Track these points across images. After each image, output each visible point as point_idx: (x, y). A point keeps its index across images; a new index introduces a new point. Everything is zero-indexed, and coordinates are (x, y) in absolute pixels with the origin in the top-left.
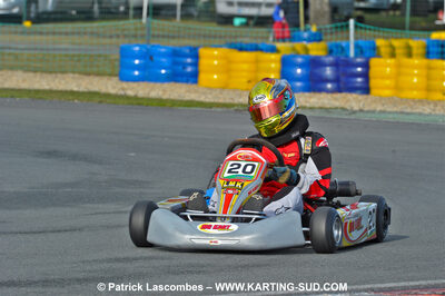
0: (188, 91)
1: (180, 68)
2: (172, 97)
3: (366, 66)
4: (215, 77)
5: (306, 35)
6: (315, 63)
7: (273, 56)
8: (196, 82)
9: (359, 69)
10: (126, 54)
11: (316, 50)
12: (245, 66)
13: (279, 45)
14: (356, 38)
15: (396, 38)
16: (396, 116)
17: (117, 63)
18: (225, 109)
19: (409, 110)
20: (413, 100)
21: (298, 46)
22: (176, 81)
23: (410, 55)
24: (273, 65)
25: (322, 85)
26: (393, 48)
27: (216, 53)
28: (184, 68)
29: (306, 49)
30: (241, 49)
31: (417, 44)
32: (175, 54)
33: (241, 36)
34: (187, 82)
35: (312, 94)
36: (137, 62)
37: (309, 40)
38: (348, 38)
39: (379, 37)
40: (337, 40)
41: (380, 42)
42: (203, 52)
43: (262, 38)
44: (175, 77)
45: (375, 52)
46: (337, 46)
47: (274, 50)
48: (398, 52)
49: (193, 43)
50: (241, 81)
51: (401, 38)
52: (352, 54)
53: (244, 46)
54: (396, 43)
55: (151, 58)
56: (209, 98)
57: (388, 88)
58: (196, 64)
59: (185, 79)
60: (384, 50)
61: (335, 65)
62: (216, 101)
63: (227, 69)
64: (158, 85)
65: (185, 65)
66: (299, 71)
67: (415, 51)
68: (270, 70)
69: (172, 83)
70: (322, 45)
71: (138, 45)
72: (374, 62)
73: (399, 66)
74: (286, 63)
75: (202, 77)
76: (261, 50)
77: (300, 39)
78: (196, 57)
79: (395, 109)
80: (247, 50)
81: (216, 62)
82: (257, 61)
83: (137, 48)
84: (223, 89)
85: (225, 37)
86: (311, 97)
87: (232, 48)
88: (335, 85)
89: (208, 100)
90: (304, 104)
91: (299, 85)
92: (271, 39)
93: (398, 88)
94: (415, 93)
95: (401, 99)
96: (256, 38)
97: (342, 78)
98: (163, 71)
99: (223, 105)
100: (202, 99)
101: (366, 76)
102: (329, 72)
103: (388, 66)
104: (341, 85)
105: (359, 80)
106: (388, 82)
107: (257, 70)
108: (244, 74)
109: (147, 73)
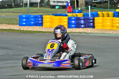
0: (40, 29)
1: (37, 21)
2: (34, 30)
3: (94, 20)
4: (48, 24)
5: (77, 11)
6: (78, 19)
7: (66, 17)
8: (42, 26)
9: (91, 21)
10: (21, 18)
11: (80, 15)
12: (57, 21)
13: (68, 14)
15: (105, 11)
16: (101, 34)
17: (18, 21)
19: (106, 32)
20: (108, 30)
21: (74, 14)
22: (36, 26)
23: (108, 16)
24: (65, 20)
25: (80, 26)
26: (104, 14)
27: (48, 17)
28: (39, 22)
29: (77, 15)
30: (56, 16)
31: (111, 13)
32: (36, 17)
35: (77, 28)
36: (24, 20)
37: (78, 13)
39: (99, 11)
41: (99, 13)
42: (44, 16)
43: (64, 12)
44: (36, 24)
45: (98, 15)
46: (85, 14)
47: (66, 15)
49: (41, 14)
52: (90, 16)
55: (28, 19)
56: (46, 30)
57: (100, 26)
58: (42, 20)
59: (39, 25)
60: (101, 15)
61: (84, 20)
62: (48, 31)
63: (52, 22)
64: (31, 27)
65: (39, 21)
66: (73, 22)
67: (110, 15)
70: (82, 14)
71: (24, 15)
72: (96, 18)
73: (103, 19)
74: (70, 19)
75: (44, 24)
76: (62, 16)
78: (42, 18)
79: (101, 32)
80: (58, 16)
81: (48, 20)
82: (60, 19)
83: (24, 16)
84: (50, 27)
85: (53, 12)
86: (77, 29)
87: (53, 15)
88: (84, 26)
89: (45, 31)
90: (74, 31)
91: (73, 26)
92: (66, 12)
93: (103, 26)
94: (108, 27)
95: (104, 29)
96: (62, 12)
97: (86, 24)
98: (32, 23)
99: (49, 32)
100: (43, 30)
101: (93, 23)
102: (82, 22)
103: (100, 19)
104: (86, 26)
105: (92, 24)
106: (100, 24)
107: (60, 22)
108: (57, 23)
109: (27, 23)
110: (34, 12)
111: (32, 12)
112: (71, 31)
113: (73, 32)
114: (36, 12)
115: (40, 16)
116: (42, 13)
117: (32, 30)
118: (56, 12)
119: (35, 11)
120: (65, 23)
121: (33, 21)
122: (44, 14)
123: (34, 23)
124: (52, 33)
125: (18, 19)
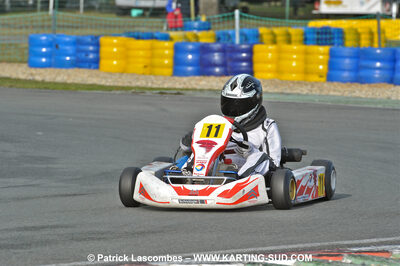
0: (91, 76)
1: (83, 55)
2: (76, 82)
3: (250, 51)
4: (115, 62)
5: (196, 24)
6: (204, 49)
7: (167, 44)
8: (98, 68)
9: (244, 55)
10: (34, 43)
11: (206, 37)
12: (141, 53)
13: (172, 34)
14: (241, 27)
15: (277, 26)
16: (277, 96)
17: (26, 52)
18: (123, 92)
19: (288, 91)
20: (293, 82)
21: (189, 34)
22: (80, 67)
23: (289, 41)
24: (167, 52)
25: (210, 70)
26: (274, 36)
27: (115, 41)
28: (87, 55)
29: (196, 37)
30: (138, 38)
31: (296, 32)
32: (78, 42)
33: (138, 26)
34: (90, 67)
35: (202, 77)
36: (44, 50)
37: (199, 29)
38: (234, 27)
39: (261, 26)
40: (224, 29)
41: (262, 30)
42: (103, 40)
43: (157, 27)
44: (78, 63)
45: (259, 39)
46: (224, 34)
47: (167, 38)
48: (279, 38)
49: (95, 32)
50: (138, 66)
51: (281, 26)
52: (237, 41)
53: (141, 34)
54: (277, 31)
55: (57, 46)
56: (109, 82)
57: (269, 71)
58: (97, 52)
59: (87, 65)
60: (266, 38)
61: (223, 51)
62: (116, 84)
63: (125, 56)
64: (64, 70)
65: (87, 53)
66: (190, 57)
67: (293, 38)
68: (164, 57)
69: (76, 69)
70: (211, 33)
71: (44, 35)
72: (257, 48)
73: (279, 51)
74: (178, 49)
75: (103, 62)
76: (156, 38)
77: (191, 28)
78: (98, 45)
79: (276, 90)
80: (143, 38)
81: (115, 50)
82: (152, 48)
83: (44, 38)
84: (122, 73)
85: (124, 26)
86: (201, 80)
87: (129, 36)
88: (222, 69)
89: (108, 84)
90: (195, 86)
91: (190, 69)
92: (165, 28)
93: (279, 71)
94: (294, 75)
95: (282, 81)
96: (152, 27)
97: (229, 63)
98: (68, 58)
99: (122, 88)
100: (103, 83)
101: (250, 60)
102: (217, 57)
103: (270, 51)
104: (228, 69)
105: (244, 64)
106: (270, 66)
107: (152, 56)
108: (141, 60)
109: (53, 60)
110: (68, 27)
112: (185, 87)
113: (190, 87)
115: (89, 40)
116: (91, 27)
117: (69, 82)
118: (134, 26)
120: (166, 62)
121: (71, 52)
122: (103, 32)
123: (73, 58)
124: (130, 92)
125: (26, 45)
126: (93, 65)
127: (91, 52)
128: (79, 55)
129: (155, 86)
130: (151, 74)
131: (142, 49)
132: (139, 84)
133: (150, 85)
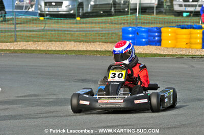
0: (156, 50)
1: (152, 38)
4: (170, 42)
7: (199, 31)
8: (160, 45)
10: (125, 31)
12: (184, 36)
17: (121, 37)
18: (171, 57)
22: (150, 45)
24: (199, 35)
27: (170, 30)
28: (154, 38)
30: (183, 28)
32: (149, 31)
34: (156, 45)
36: (131, 36)
42: (163, 29)
43: (196, 22)
44: (150, 43)
47: (200, 28)
49: (159, 26)
50: (183, 44)
55: (138, 33)
56: (165, 53)
58: (160, 36)
59: (155, 43)
62: (169, 53)
63: (176, 39)
64: (141, 46)
65: (154, 37)
68: (197, 38)
69: (148, 46)
71: (131, 27)
75: (163, 42)
76: (194, 28)
78: (160, 32)
80: (186, 28)
81: (170, 35)
82: (190, 34)
83: (130, 29)
84: (174, 48)
85: (177, 22)
87: (178, 27)
92: (200, 23)
96: (194, 22)
98: (144, 40)
99: (172, 55)
100: (162, 53)
107: (190, 38)
108: (184, 40)
109: (135, 41)
110: (147, 23)
111: (144, 23)
114: (151, 22)
115: (156, 29)
116: (159, 23)
117: (143, 52)
118: (183, 22)
119: (148, 21)
120: (198, 41)
121: (145, 36)
122: (163, 26)
123: (146, 40)
124: (175, 57)
125: (121, 34)
126: (158, 44)
127: (157, 36)
128: (150, 38)
129: (190, 54)
130: (189, 48)
131: (185, 34)
132: (181, 53)
133: (187, 53)
